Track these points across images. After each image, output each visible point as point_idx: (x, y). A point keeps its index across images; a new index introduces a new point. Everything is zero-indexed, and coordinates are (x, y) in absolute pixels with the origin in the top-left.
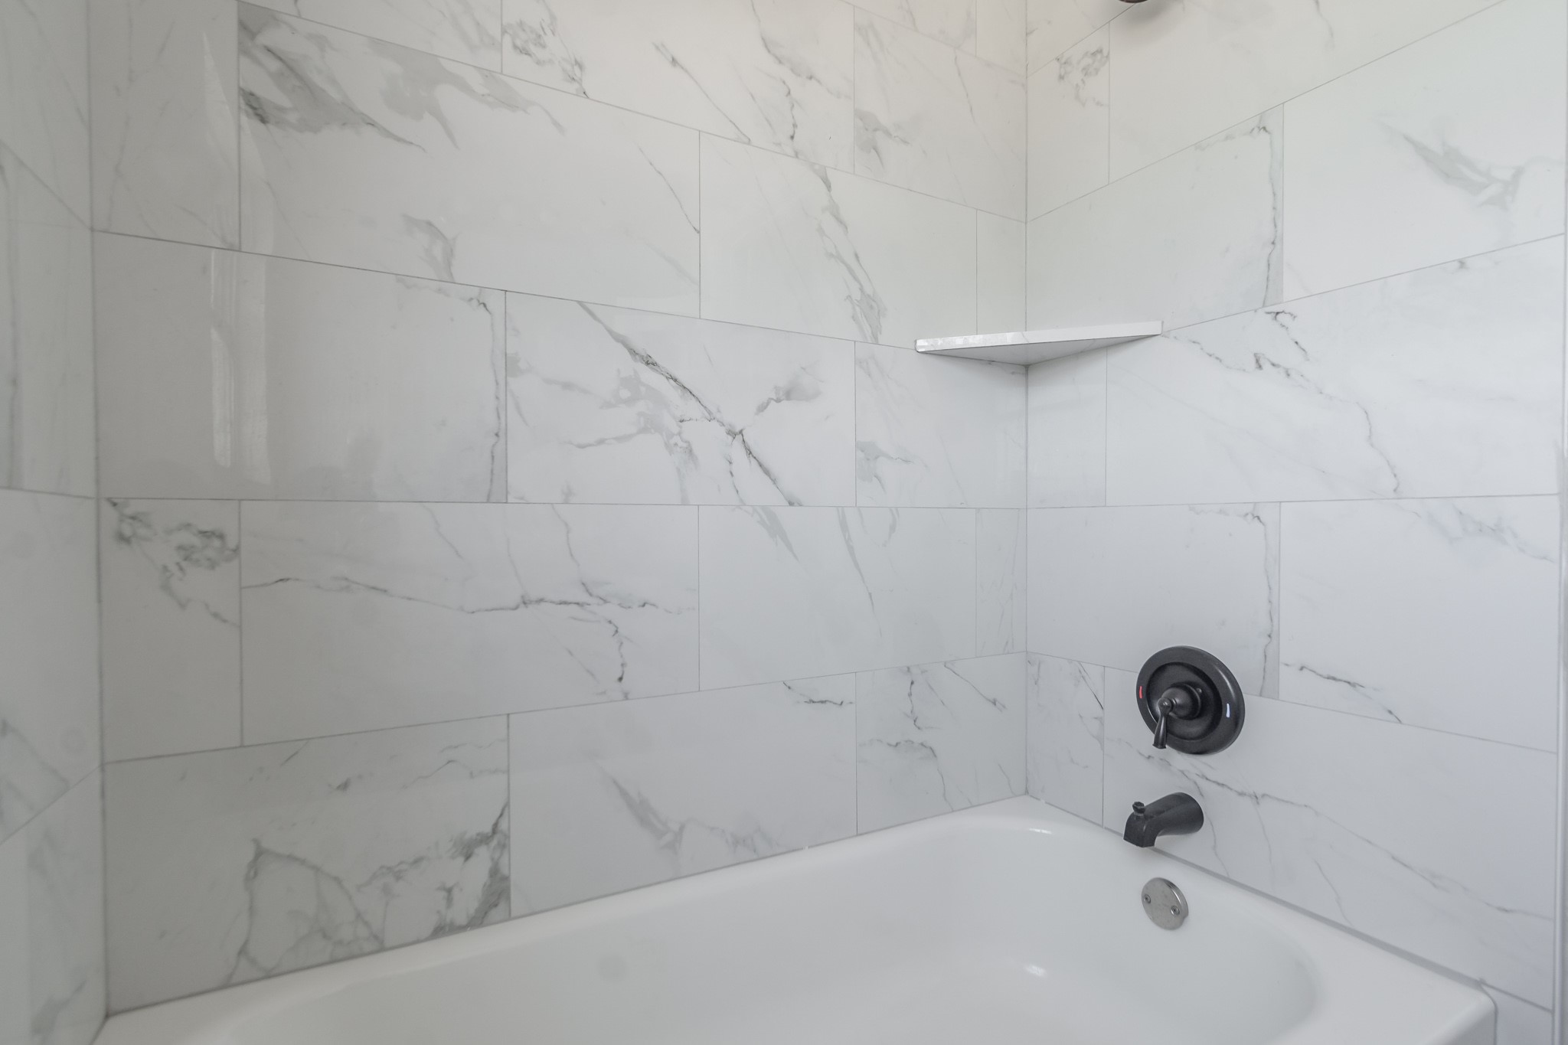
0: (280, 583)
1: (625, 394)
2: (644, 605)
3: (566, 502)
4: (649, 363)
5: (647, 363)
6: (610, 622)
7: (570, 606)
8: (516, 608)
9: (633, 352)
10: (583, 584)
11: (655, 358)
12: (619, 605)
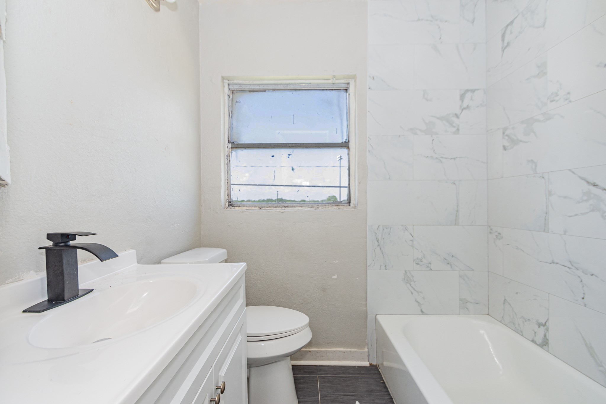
0: (508, 245)
1: (585, 198)
2: (592, 275)
3: (565, 234)
4: (595, 185)
5: (594, 186)
6: (579, 277)
7: (566, 268)
8: (551, 264)
9: (588, 183)
10: (570, 262)
11: (597, 183)
12: (583, 272)
